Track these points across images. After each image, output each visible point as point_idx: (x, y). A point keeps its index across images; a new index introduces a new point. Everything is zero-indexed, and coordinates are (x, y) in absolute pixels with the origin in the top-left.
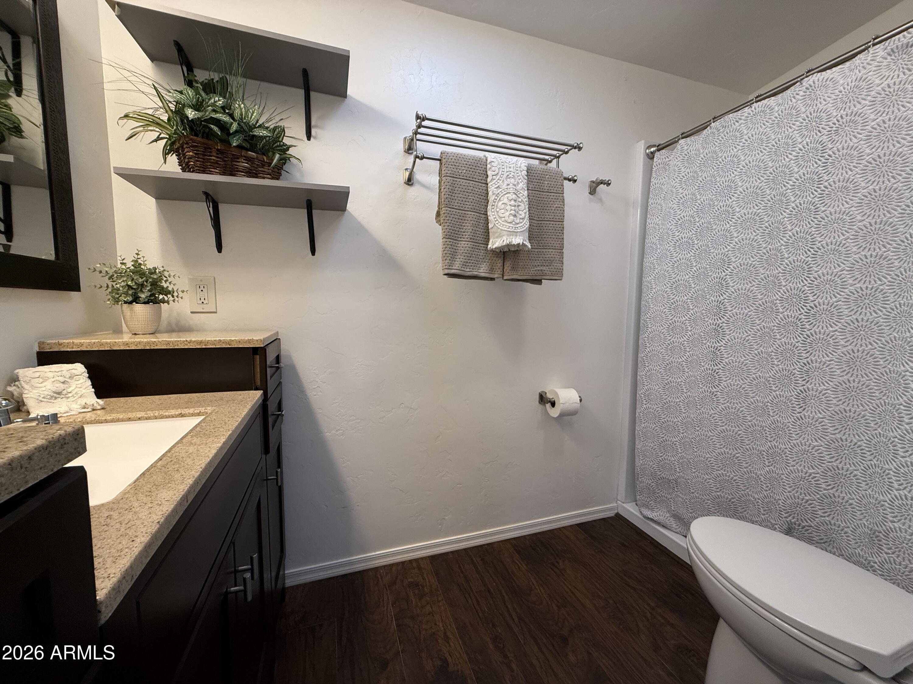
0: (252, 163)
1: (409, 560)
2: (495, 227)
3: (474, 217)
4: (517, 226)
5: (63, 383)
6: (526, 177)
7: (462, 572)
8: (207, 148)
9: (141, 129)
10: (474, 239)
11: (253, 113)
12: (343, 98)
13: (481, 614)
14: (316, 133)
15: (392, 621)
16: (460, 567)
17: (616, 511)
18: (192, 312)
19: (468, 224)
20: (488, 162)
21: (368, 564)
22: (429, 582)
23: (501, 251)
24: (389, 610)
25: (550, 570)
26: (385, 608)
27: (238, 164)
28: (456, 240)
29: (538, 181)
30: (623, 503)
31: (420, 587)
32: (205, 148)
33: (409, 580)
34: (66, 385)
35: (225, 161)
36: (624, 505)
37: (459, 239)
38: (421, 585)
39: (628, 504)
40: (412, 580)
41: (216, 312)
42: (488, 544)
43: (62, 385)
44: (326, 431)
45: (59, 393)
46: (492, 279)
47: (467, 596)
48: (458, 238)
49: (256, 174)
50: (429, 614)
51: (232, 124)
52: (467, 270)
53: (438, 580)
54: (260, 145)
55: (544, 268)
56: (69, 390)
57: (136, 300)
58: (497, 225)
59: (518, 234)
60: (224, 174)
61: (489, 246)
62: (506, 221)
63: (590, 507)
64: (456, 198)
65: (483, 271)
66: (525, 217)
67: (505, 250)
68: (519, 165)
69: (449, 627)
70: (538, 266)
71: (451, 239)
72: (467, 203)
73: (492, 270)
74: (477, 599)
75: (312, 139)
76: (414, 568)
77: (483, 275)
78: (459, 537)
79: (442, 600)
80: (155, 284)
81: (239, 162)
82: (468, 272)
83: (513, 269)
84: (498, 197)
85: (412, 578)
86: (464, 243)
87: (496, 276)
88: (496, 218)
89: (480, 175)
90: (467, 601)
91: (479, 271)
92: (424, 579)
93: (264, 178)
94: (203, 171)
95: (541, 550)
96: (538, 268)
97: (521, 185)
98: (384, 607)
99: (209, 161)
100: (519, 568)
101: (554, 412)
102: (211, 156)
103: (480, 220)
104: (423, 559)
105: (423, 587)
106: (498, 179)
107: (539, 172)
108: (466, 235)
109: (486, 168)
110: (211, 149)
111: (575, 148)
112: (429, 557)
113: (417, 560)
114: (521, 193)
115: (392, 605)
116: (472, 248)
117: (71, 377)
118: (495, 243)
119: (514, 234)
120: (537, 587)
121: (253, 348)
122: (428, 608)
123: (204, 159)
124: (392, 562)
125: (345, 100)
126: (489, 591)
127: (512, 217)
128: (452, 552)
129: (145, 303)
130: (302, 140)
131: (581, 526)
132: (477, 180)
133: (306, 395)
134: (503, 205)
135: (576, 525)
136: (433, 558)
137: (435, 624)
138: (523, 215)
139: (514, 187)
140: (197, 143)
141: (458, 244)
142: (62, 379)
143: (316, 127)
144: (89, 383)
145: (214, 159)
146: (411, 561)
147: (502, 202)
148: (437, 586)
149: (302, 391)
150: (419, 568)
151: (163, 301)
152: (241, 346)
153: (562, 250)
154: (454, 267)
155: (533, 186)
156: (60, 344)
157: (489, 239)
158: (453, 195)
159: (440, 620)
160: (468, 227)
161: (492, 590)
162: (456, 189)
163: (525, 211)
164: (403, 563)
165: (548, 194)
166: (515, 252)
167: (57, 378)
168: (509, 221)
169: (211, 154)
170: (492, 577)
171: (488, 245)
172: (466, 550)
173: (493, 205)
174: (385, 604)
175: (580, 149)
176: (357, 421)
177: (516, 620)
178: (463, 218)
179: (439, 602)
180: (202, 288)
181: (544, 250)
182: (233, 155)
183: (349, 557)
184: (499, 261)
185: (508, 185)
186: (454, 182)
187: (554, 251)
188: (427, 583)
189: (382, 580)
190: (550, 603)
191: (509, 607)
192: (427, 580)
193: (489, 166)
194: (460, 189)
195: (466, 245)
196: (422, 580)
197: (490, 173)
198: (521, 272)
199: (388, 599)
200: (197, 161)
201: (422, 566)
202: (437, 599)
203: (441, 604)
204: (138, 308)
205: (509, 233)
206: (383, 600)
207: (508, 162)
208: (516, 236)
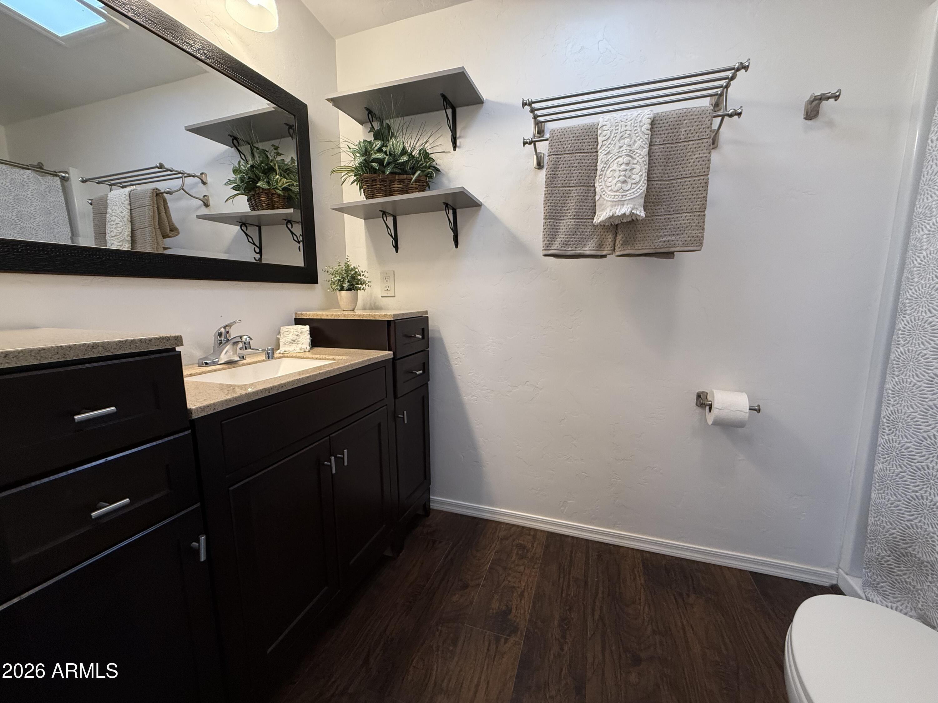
0: (404, 183)
1: (530, 528)
2: (601, 199)
3: (581, 191)
4: (626, 194)
5: (297, 335)
6: (649, 132)
7: (571, 556)
8: (374, 180)
9: (346, 176)
10: (578, 216)
11: (400, 145)
12: (481, 104)
13: (564, 595)
14: (460, 142)
15: (488, 563)
16: (571, 552)
17: (834, 582)
18: (382, 297)
19: (572, 201)
20: (599, 127)
21: (493, 516)
22: (535, 550)
23: (612, 224)
24: (491, 554)
25: (673, 597)
26: (489, 552)
27: (393, 186)
28: (558, 219)
29: (670, 131)
30: (847, 574)
31: (526, 550)
32: (373, 181)
33: (520, 542)
34: (298, 337)
35: (385, 186)
36: (847, 577)
37: (563, 218)
38: (527, 550)
39: (855, 579)
40: (522, 543)
41: (394, 296)
42: (614, 545)
43: (296, 337)
44: (464, 395)
45: (294, 341)
46: (604, 256)
47: (562, 576)
48: (561, 216)
49: (407, 191)
50: (519, 572)
51: (385, 158)
52: (569, 249)
53: (544, 552)
54: (407, 168)
55: (673, 238)
56: (299, 340)
57: (342, 289)
58: (603, 196)
59: (626, 202)
60: (385, 196)
61: (594, 221)
62: (612, 190)
63: (781, 559)
64: (559, 175)
65: (588, 249)
66: (640, 180)
67: (616, 223)
68: (639, 120)
69: (529, 589)
70: (665, 235)
71: (551, 219)
72: (573, 178)
73: (600, 246)
74: (569, 582)
75: (457, 149)
76: (529, 535)
77: (588, 253)
78: (582, 525)
79: (537, 568)
80: (353, 278)
81: (394, 184)
82: (570, 251)
83: (626, 243)
84: (607, 164)
85: (524, 541)
86: (567, 221)
87: (604, 253)
88: (603, 188)
89: (590, 144)
90: (559, 579)
91: (584, 249)
92: (533, 546)
93: (412, 192)
94: (372, 197)
95: (675, 575)
96: (665, 239)
97: (638, 143)
98: (489, 550)
99: (375, 189)
100: (635, 579)
101: (710, 418)
102: (377, 185)
103: (589, 193)
104: (542, 531)
105: (528, 551)
106: (609, 144)
107: (672, 119)
108: (569, 213)
109: (596, 135)
110: (376, 180)
111: (738, 70)
112: (548, 532)
113: (536, 530)
114: (637, 153)
115: (495, 552)
116: (576, 225)
117: (301, 333)
118: (601, 216)
119: (621, 203)
120: (642, 604)
121: (388, 321)
122: (522, 568)
123: (372, 188)
124: (514, 523)
125: (483, 105)
126: (586, 583)
127: (619, 185)
128: (573, 538)
129: (347, 290)
130: (449, 152)
131: (755, 575)
132: (585, 151)
133: (450, 363)
134: (611, 172)
135: (750, 572)
136: (552, 535)
137: (520, 582)
138: (638, 179)
139: (628, 148)
140: (368, 178)
141: (560, 223)
142: (297, 333)
143: (460, 137)
144: (309, 336)
145: (378, 187)
146: (530, 529)
147: (611, 169)
148: (540, 556)
149: (447, 360)
150: (534, 537)
151: (360, 289)
152: (380, 319)
153: (704, 211)
154: (552, 248)
155: (662, 140)
156: (302, 314)
157: (595, 213)
158: (557, 173)
159: (526, 581)
160: (572, 204)
161: (590, 583)
162: (561, 166)
163: (641, 173)
164: (523, 527)
165: (685, 144)
166: (629, 223)
167: (294, 333)
168: (616, 189)
169: (377, 184)
170: (598, 573)
171: (593, 219)
172: (587, 541)
173: (600, 175)
174: (491, 550)
175: (746, 68)
176: (488, 391)
177: (597, 617)
178: (568, 195)
179: (533, 568)
180: (387, 279)
181: (675, 216)
182: (390, 180)
183: (479, 505)
184: (610, 236)
185: (621, 147)
186: (558, 160)
187: (689, 214)
188: (533, 551)
189: (499, 532)
190: (646, 624)
191: (597, 603)
192: (534, 549)
193: (599, 132)
194: (565, 165)
195: (568, 223)
196: (530, 546)
197: (600, 139)
198: (639, 245)
199: (495, 547)
200: (369, 191)
201: (538, 536)
202: (534, 565)
203: (534, 570)
204: (343, 293)
205: (614, 203)
206: (491, 546)
207: (624, 120)
208: (623, 205)
